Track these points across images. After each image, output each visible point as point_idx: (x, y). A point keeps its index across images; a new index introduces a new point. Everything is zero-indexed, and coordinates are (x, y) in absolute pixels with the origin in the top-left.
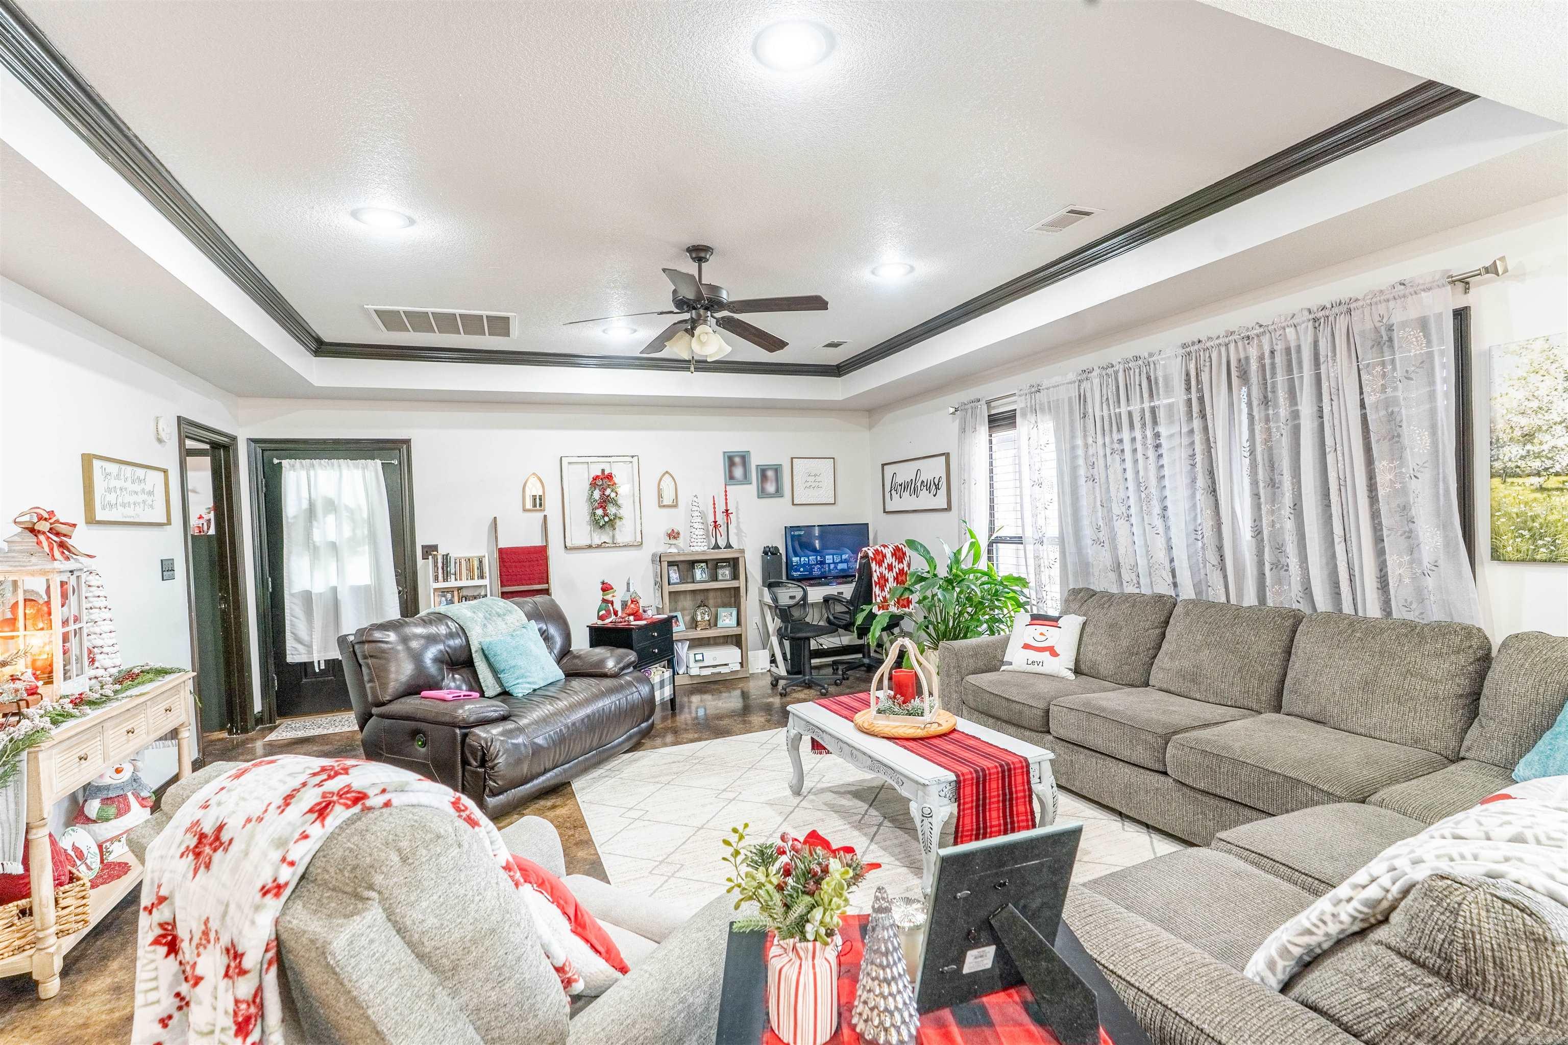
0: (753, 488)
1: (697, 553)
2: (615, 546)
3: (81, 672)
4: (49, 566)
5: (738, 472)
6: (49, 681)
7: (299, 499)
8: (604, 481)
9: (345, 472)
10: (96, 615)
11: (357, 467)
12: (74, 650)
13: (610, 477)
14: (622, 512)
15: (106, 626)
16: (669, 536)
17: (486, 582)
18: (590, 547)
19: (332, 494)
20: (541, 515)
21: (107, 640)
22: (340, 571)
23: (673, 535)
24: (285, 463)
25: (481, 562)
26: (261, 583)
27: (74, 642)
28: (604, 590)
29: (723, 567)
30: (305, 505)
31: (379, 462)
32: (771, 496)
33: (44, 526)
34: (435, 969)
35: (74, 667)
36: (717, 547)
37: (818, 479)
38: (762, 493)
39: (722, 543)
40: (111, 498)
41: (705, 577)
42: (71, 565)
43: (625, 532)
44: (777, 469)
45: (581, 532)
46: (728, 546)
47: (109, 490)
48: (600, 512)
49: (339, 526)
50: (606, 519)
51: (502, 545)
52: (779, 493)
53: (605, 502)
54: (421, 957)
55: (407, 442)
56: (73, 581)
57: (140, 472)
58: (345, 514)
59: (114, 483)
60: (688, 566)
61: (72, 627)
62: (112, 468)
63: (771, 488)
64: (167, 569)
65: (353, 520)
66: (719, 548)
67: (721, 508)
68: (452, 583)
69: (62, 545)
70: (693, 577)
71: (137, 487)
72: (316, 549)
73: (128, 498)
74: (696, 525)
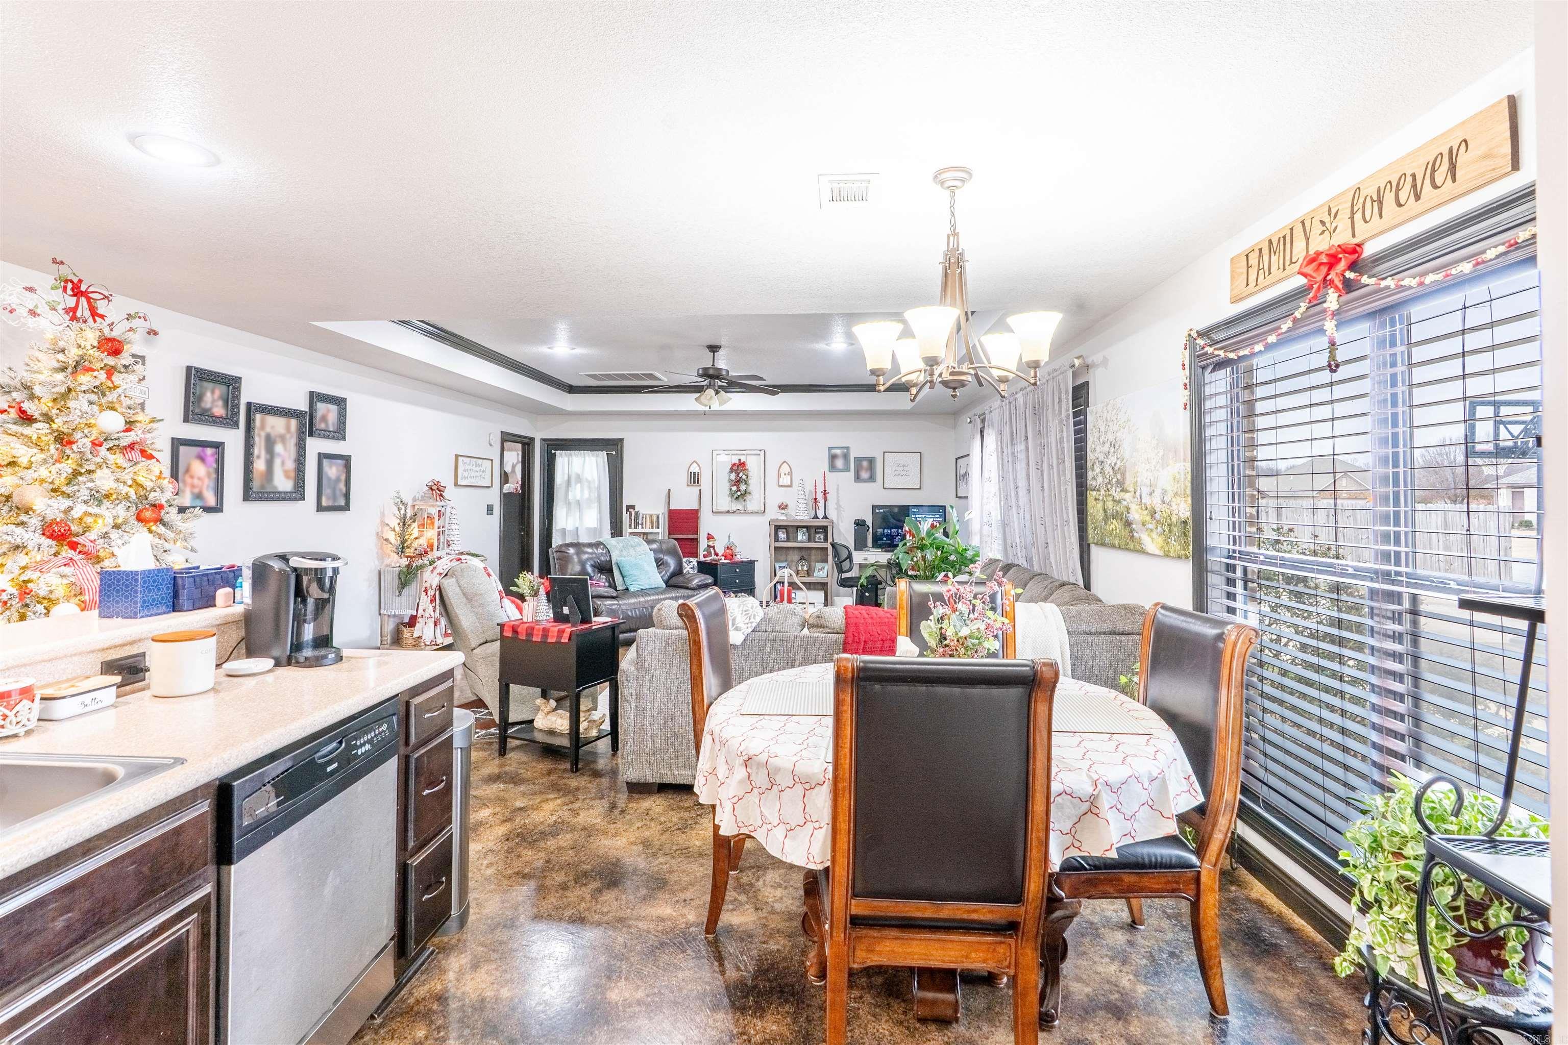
0: (851, 474)
1: (801, 521)
2: (746, 512)
3: (443, 549)
4: (435, 503)
5: (839, 463)
6: (432, 550)
7: (563, 473)
8: (739, 467)
9: (587, 458)
10: (453, 527)
11: (593, 455)
12: (442, 540)
13: (743, 464)
14: (750, 488)
15: (456, 532)
16: (780, 507)
17: (660, 530)
18: (728, 512)
19: (579, 472)
20: (698, 488)
21: (456, 538)
22: (581, 519)
23: (783, 507)
24: (558, 452)
25: (658, 518)
26: (542, 522)
27: (441, 537)
28: (708, 539)
29: (819, 533)
30: (566, 477)
31: (605, 453)
32: (865, 481)
33: (435, 487)
34: (467, 599)
35: (441, 546)
36: (816, 517)
37: (906, 469)
38: (858, 478)
39: (821, 514)
40: (466, 474)
41: (805, 538)
42: (443, 503)
43: (753, 503)
44: (871, 461)
45: (724, 502)
46: (825, 517)
47: (465, 471)
48: (734, 488)
49: (582, 491)
50: (739, 493)
51: (673, 506)
52: (872, 479)
53: (738, 482)
54: (464, 594)
55: (622, 440)
56: (443, 510)
57: (480, 461)
58: (586, 484)
59: (467, 467)
60: (791, 529)
61: (441, 529)
62: (467, 460)
63: (865, 475)
64: (490, 509)
65: (589, 487)
66: (817, 518)
67: (820, 489)
68: (640, 530)
69: (441, 495)
70: (797, 537)
71: (478, 469)
72: (569, 504)
73: (473, 474)
74: (800, 501)
